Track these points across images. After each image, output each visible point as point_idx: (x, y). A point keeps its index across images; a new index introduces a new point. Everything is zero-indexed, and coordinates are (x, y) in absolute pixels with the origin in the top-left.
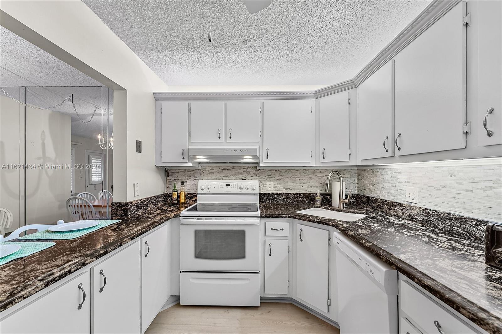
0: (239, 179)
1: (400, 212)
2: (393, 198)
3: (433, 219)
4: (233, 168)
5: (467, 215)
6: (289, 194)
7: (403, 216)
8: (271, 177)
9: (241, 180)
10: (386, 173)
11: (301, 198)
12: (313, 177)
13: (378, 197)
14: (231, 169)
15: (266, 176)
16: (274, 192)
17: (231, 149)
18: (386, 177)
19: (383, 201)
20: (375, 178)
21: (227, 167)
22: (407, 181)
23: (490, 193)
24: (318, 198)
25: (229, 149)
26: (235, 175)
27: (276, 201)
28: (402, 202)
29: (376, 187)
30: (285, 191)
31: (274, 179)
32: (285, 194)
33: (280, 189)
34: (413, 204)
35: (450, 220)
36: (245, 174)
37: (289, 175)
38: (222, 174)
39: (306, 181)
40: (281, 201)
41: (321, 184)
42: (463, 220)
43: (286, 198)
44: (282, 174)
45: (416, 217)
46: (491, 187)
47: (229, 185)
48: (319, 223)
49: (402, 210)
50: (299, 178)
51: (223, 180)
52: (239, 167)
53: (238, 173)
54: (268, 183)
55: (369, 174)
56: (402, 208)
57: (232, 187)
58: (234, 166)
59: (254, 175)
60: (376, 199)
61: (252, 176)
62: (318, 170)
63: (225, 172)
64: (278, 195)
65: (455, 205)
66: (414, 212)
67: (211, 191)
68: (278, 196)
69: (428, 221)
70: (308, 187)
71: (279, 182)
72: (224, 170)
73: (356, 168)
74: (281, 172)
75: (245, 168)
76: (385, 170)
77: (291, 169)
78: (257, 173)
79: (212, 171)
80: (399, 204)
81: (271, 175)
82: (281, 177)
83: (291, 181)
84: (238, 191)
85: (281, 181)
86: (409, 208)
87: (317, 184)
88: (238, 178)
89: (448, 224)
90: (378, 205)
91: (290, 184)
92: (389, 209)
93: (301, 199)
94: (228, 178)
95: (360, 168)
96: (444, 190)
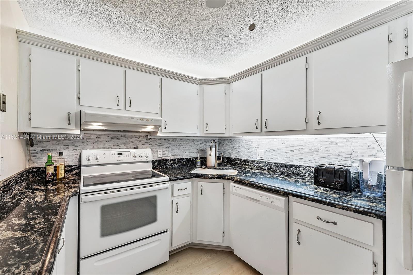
0: (131, 148)
1: (252, 165)
2: (247, 157)
3: (274, 167)
4: (124, 136)
5: (291, 163)
6: (175, 159)
7: (255, 168)
8: (161, 146)
9: (132, 148)
10: (242, 142)
11: (185, 161)
12: (193, 145)
13: (236, 158)
14: (122, 137)
15: (156, 145)
16: (163, 158)
17: (138, 118)
18: (242, 144)
19: (240, 160)
20: (233, 145)
21: (117, 136)
22: (257, 146)
23: (302, 152)
24: (199, 161)
25: (136, 118)
26: (126, 143)
27: (165, 166)
28: (254, 159)
29: (234, 151)
30: (172, 157)
31: (163, 147)
32: (173, 159)
33: (169, 156)
34: (261, 160)
35: (283, 167)
36: (137, 143)
37: (176, 143)
38: (112, 143)
39: (187, 148)
40: (169, 166)
41: (197, 150)
42: (290, 166)
43: (173, 163)
44: (170, 142)
45: (263, 167)
46: (302, 149)
47: (121, 154)
48: (217, 178)
49: (254, 164)
50: (182, 145)
51: (112, 149)
52: (131, 136)
53: (130, 142)
54: (159, 151)
55: (228, 143)
56: (254, 163)
57: (125, 155)
58: (125, 135)
59: (145, 144)
60: (235, 158)
61: (143, 145)
62: (196, 139)
63: (114, 140)
64: (167, 160)
65: (285, 159)
66: (262, 165)
67: (100, 162)
68: (167, 162)
69: (270, 169)
70: (189, 153)
71: (167, 149)
72: (113, 138)
73: (218, 139)
74: (169, 141)
75: (137, 137)
76: (241, 140)
77: (177, 139)
78: (148, 141)
79: (99, 139)
80: (252, 161)
81: (160, 144)
82: (169, 145)
83: (177, 148)
84: (132, 160)
85: (170, 149)
86: (259, 162)
87: (195, 151)
88: (129, 147)
89: (282, 169)
90: (237, 162)
91: (176, 151)
92: (245, 165)
93: (184, 163)
94: (118, 147)
95: (221, 138)
96: (279, 151)
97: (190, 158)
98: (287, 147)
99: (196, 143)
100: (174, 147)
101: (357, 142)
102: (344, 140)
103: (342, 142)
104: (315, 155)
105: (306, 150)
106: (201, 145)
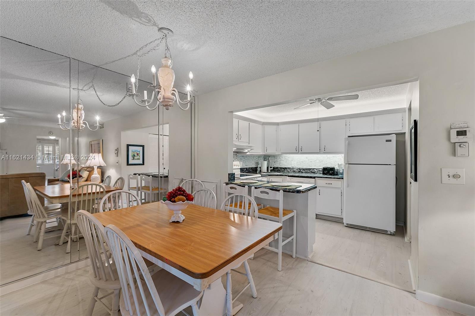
1: (289, 171)
2: (286, 166)
3: (302, 170)
5: (311, 168)
8: (241, 160)
18: (282, 159)
19: (281, 168)
20: (276, 160)
22: (292, 160)
23: (316, 162)
27: (243, 171)
29: (276, 163)
33: (244, 166)
35: (307, 170)
37: (247, 158)
39: (252, 162)
41: (256, 162)
43: (246, 170)
45: (296, 171)
50: (249, 160)
54: (241, 163)
55: (272, 158)
59: (236, 159)
64: (244, 168)
65: (308, 166)
66: (294, 170)
69: (300, 171)
70: (252, 165)
71: (244, 162)
74: (244, 157)
76: (281, 157)
77: (247, 156)
80: (289, 168)
86: (293, 168)
89: (306, 171)
90: (279, 169)
91: (247, 163)
92: (284, 170)
93: (250, 169)
95: (266, 155)
96: (304, 162)
97: (253, 168)
98: (308, 160)
99: (255, 158)
100: (246, 161)
101: (336, 158)
102: (332, 157)
103: (332, 158)
104: (321, 163)
105: (318, 161)
106: (257, 160)
